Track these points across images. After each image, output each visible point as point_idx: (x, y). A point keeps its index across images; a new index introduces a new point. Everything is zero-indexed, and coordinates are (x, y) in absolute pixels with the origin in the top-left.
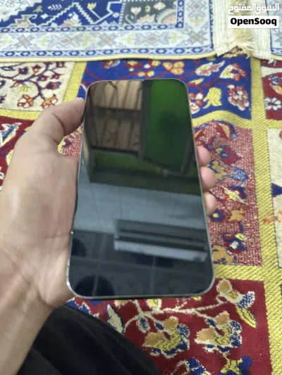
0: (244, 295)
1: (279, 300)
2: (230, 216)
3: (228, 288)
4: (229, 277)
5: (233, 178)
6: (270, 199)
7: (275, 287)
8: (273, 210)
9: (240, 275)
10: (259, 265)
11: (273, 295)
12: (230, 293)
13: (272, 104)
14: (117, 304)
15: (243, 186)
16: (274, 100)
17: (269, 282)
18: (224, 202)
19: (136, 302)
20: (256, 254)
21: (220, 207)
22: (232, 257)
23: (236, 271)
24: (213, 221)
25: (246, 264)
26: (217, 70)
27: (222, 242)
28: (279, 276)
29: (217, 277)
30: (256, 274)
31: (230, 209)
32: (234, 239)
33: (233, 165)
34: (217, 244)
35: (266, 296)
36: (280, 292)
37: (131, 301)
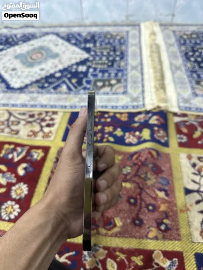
0: (171, 261)
1: (194, 265)
2: (160, 207)
3: (160, 256)
4: (160, 249)
5: (160, 183)
6: (183, 196)
7: (191, 255)
8: (186, 204)
9: (167, 247)
10: (179, 240)
11: (190, 261)
12: (162, 260)
13: (181, 138)
14: (88, 267)
15: (166, 188)
16: (182, 136)
17: (186, 252)
18: (155, 199)
19: (100, 266)
20: (177, 232)
21: (153, 202)
22: (162, 235)
23: (164, 244)
24: (149, 211)
25: (171, 240)
26: (147, 119)
27: (155, 225)
28: (193, 248)
29: (152, 249)
30: (178, 246)
31: (159, 203)
32: (162, 223)
33: (160, 175)
34: (152, 226)
35: (185, 261)
36: (194, 259)
37: (96, 265)
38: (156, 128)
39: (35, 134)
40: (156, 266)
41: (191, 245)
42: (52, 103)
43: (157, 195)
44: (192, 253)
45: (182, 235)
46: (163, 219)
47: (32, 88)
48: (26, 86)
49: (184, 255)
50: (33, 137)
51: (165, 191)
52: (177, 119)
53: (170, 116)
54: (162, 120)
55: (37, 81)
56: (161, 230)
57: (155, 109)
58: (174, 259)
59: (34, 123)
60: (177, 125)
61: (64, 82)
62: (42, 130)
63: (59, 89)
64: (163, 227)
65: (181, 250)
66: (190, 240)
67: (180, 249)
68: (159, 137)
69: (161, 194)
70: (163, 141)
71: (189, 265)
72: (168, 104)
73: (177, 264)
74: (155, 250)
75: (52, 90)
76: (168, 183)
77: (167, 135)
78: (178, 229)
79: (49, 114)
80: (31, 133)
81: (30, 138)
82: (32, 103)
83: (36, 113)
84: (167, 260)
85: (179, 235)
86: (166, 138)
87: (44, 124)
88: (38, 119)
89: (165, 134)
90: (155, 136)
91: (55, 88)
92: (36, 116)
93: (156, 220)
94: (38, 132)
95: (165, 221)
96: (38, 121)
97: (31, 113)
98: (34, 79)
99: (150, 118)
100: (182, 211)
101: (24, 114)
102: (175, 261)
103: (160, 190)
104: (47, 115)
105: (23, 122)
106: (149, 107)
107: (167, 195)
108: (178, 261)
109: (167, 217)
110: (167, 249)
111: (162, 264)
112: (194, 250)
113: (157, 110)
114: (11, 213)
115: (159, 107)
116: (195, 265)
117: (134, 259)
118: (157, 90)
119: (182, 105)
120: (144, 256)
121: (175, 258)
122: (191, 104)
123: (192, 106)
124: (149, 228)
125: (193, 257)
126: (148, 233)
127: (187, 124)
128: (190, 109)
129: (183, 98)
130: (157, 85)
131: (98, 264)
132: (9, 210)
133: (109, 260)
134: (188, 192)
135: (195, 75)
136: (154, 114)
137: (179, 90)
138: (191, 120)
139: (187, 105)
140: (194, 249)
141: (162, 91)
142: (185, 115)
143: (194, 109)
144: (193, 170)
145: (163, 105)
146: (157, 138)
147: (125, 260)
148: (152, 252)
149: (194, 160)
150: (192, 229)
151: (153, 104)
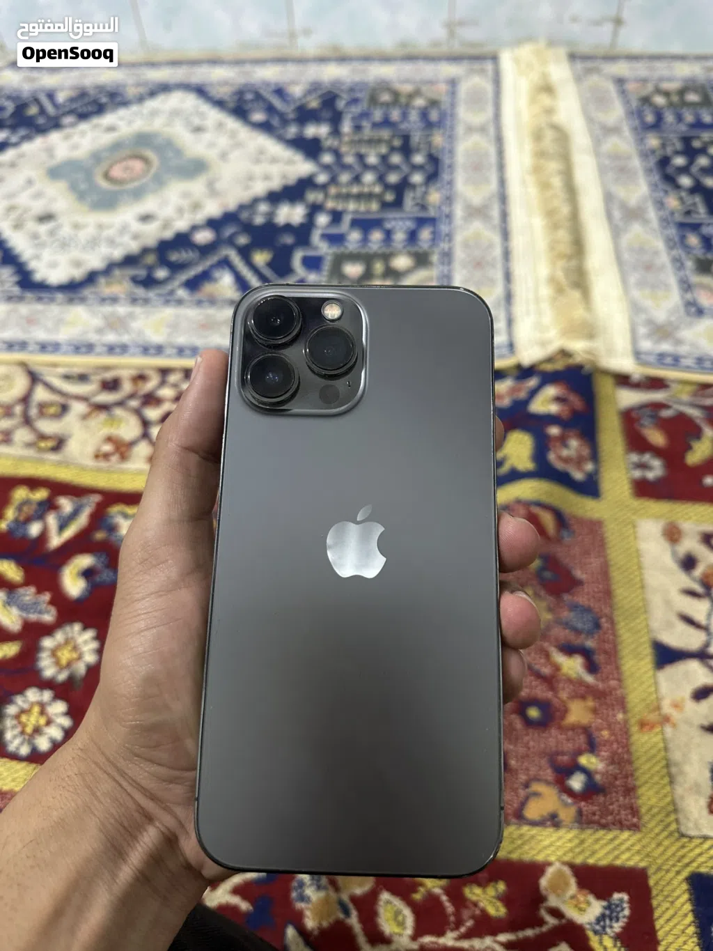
0: (604, 903)
1: (686, 915)
2: (566, 711)
3: (567, 884)
4: (566, 859)
5: (567, 625)
6: (651, 673)
7: (675, 882)
8: (659, 699)
9: (594, 853)
10: (635, 827)
11: (672, 903)
12: (573, 897)
13: (643, 466)
14: (310, 923)
15: (590, 643)
16: (647, 457)
17: (659, 869)
18: (550, 681)
19: (354, 921)
20: (627, 801)
21: (541, 692)
22: (572, 811)
23: (582, 842)
24: (528, 723)
25: (604, 826)
26: (522, 395)
27: (549, 774)
28: (683, 857)
29: (540, 858)
30: (628, 849)
31: (564, 695)
32: (575, 767)
33: (566, 597)
34: (537, 779)
35: (654, 903)
36: (686, 896)
37: (341, 916)
38: (554, 431)
39: (122, 449)
40: (551, 921)
41: (678, 844)
42: (182, 340)
43: (557, 668)
44: (678, 873)
45: (643, 810)
46: (580, 752)
47: (108, 284)
48: (91, 278)
49: (651, 882)
50: (115, 458)
51: (587, 654)
52: (628, 398)
53: (605, 387)
54: (577, 402)
55: (130, 261)
56: (570, 792)
57: (550, 360)
58: (616, 896)
59: (118, 412)
60: (630, 418)
61: (226, 263)
62: (145, 435)
63: (208, 288)
64: (577, 783)
65: (642, 864)
66: (673, 826)
67: (637, 858)
68: (567, 460)
69: (572, 666)
70: (578, 476)
71: (667, 916)
72: (598, 345)
73: (627, 912)
74: (549, 864)
75: (182, 293)
76: (597, 626)
77: (595, 456)
78: (630, 791)
79: (173, 378)
80: (108, 448)
81: (103, 464)
82: (111, 338)
83: (125, 374)
84: (591, 898)
85: (635, 811)
86: (589, 467)
87: (153, 414)
88: (132, 396)
89: (586, 452)
90: (552, 457)
91: (193, 285)
92: (127, 387)
93: (552, 758)
94: (132, 444)
95: (584, 760)
96: (134, 403)
97: (109, 375)
98: (118, 254)
99: (533, 393)
100: (643, 725)
101: (83, 378)
102: (621, 900)
103: (569, 650)
104: (163, 383)
105: (78, 408)
106: (529, 354)
107: (592, 667)
108: (631, 902)
109: (592, 747)
110: (591, 861)
111: (572, 913)
112: (687, 865)
113: (559, 365)
114: (37, 731)
115: (564, 353)
116: (690, 918)
117: (474, 893)
118: (560, 290)
119: (646, 345)
120: (508, 885)
121: (619, 891)
122: (679, 342)
123: (683, 350)
124: (526, 785)
125: (685, 886)
126: (523, 804)
127: (666, 413)
128: (676, 361)
129: (650, 322)
130: (560, 275)
131: (347, 913)
132: (33, 720)
133: (385, 896)
134: (666, 656)
135: (693, 240)
136: (549, 378)
137: (636, 294)
138: (681, 402)
139: (666, 347)
140: (686, 860)
141: (576, 295)
142: (656, 383)
143: (689, 362)
144: (685, 580)
145: (578, 347)
146: (559, 466)
147: (444, 898)
148: (537, 869)
149: (690, 544)
150: (679, 790)
151: (543, 344)
